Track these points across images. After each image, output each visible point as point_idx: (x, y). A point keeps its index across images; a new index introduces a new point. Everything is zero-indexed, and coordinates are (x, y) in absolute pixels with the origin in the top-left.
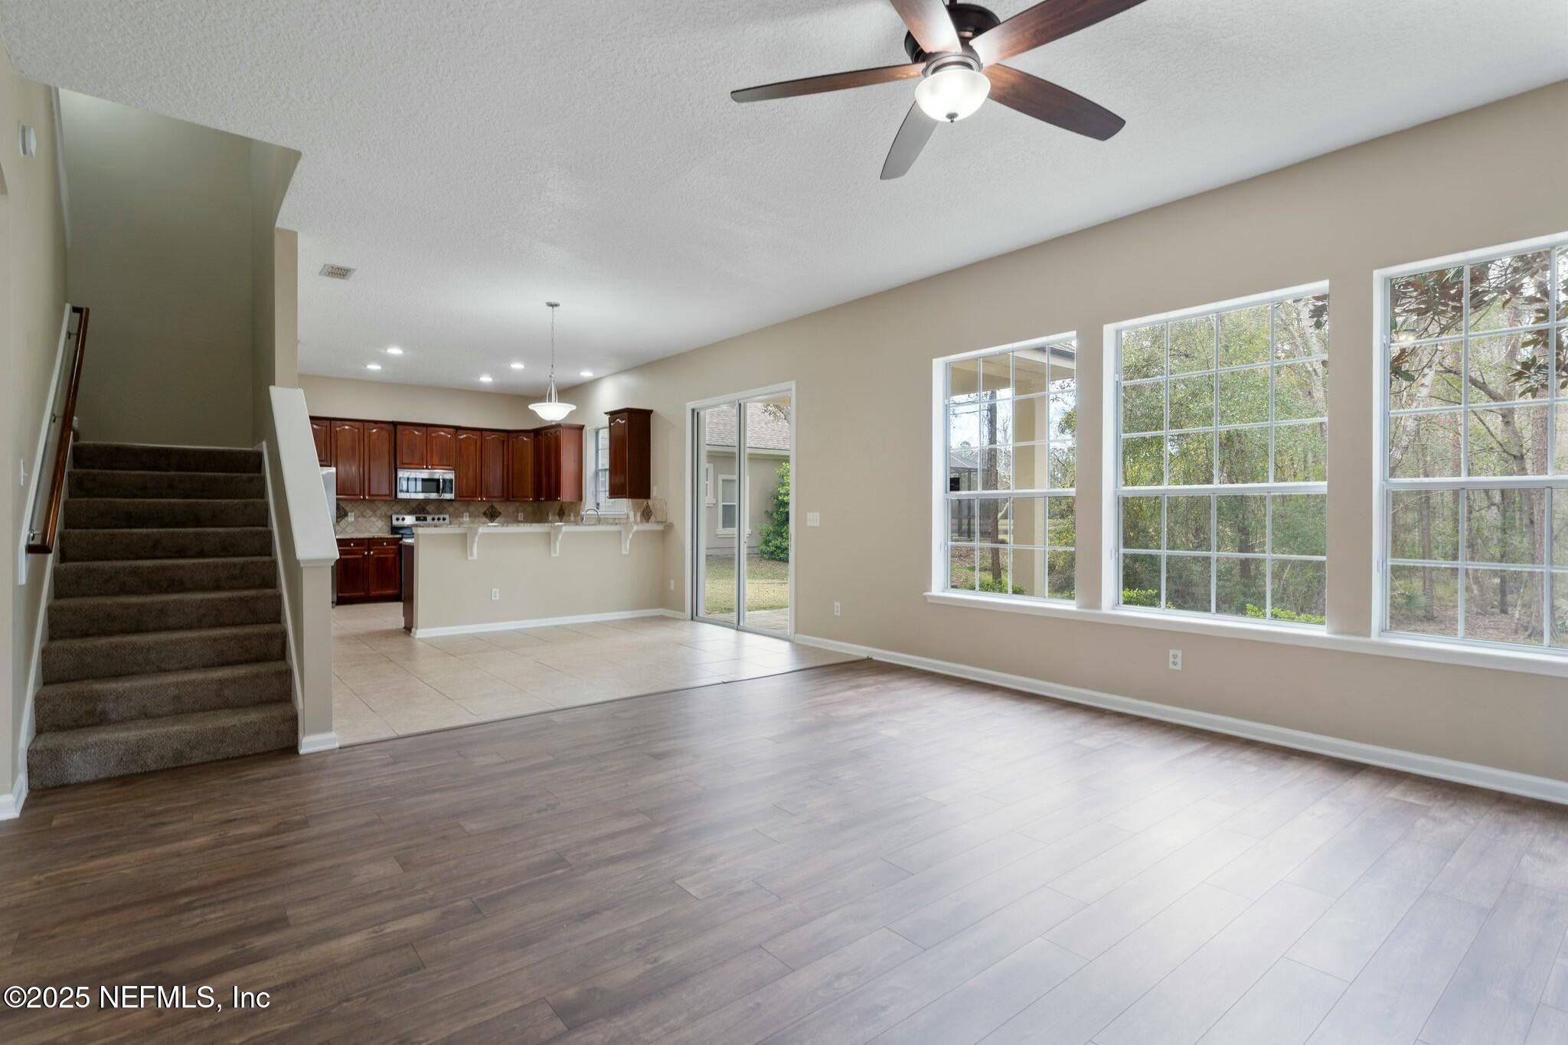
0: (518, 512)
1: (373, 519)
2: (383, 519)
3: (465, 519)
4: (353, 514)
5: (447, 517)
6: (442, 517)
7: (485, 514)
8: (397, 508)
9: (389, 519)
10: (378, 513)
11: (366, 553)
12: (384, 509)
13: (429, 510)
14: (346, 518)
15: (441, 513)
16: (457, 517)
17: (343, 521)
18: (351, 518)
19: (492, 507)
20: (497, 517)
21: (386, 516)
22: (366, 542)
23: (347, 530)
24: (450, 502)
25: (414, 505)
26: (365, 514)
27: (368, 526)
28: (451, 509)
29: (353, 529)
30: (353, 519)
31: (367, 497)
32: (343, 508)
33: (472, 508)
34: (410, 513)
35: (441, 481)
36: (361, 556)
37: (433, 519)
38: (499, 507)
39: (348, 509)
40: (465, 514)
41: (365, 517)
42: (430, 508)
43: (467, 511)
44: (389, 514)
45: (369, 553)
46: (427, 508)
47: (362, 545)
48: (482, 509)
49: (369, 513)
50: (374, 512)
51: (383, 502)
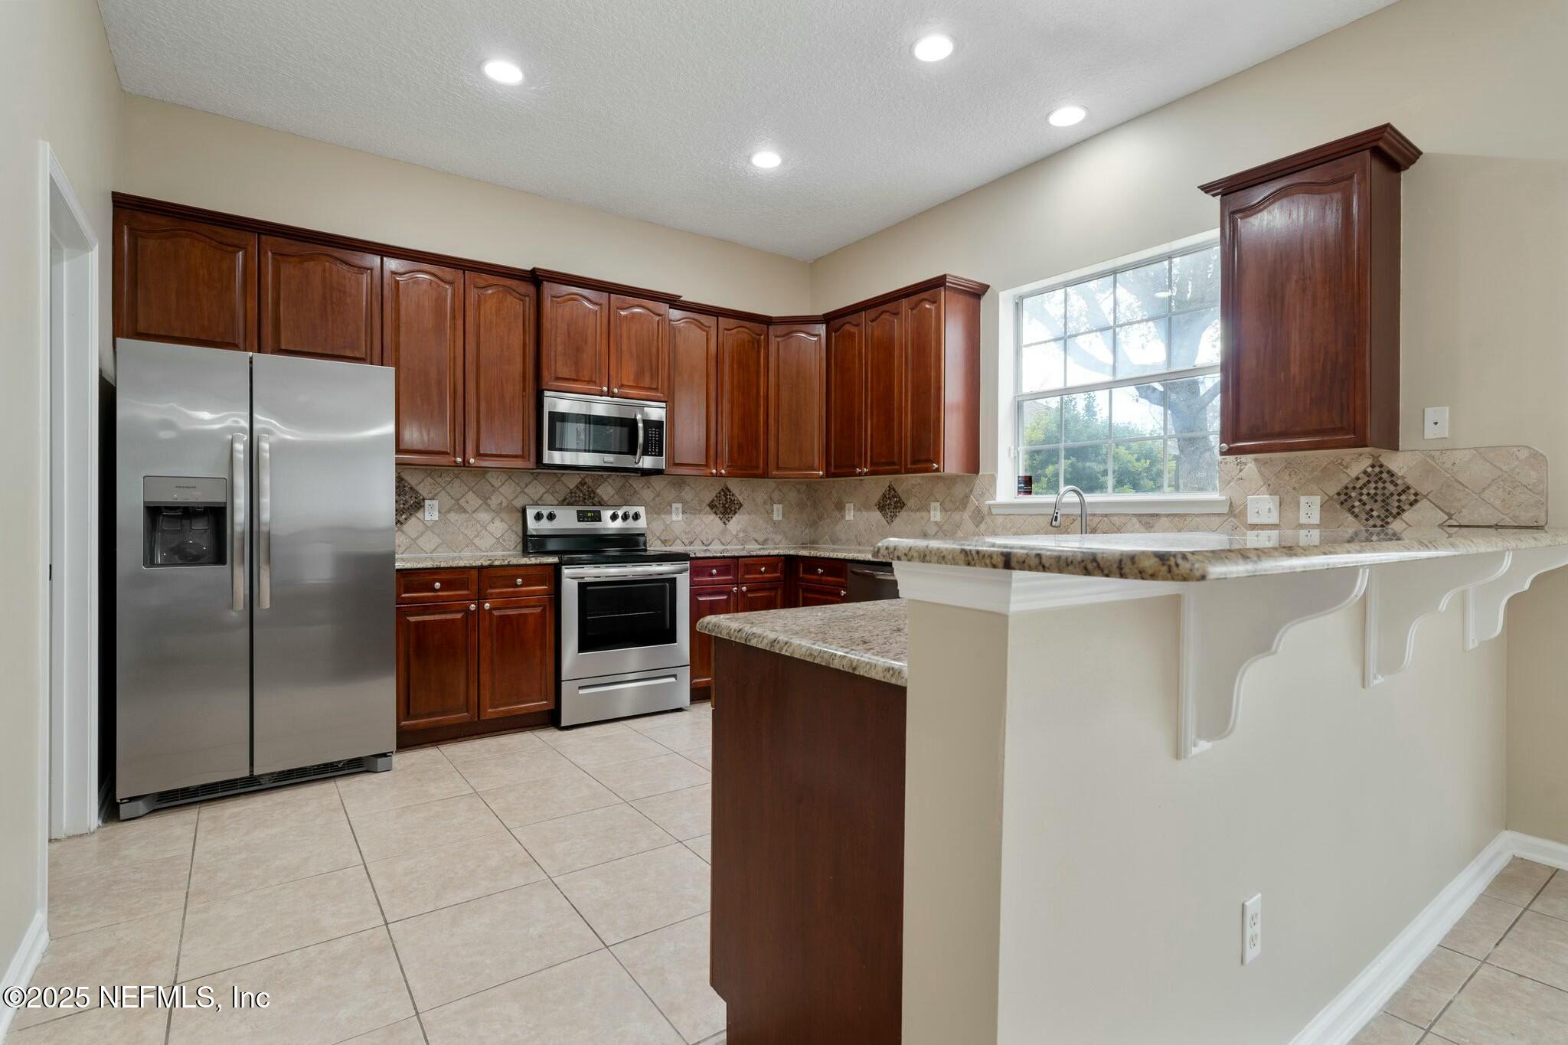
0: (773, 502)
1: (484, 516)
2: (504, 515)
3: (674, 518)
4: (436, 503)
5: (641, 510)
6: (632, 510)
7: (712, 506)
8: (536, 489)
9: (520, 515)
10: (494, 502)
11: (473, 607)
12: (507, 492)
13: (605, 498)
14: (419, 515)
15: (626, 504)
16: (659, 513)
17: (413, 520)
18: (431, 513)
19: (726, 491)
20: (735, 513)
21: (510, 508)
22: (474, 574)
23: (420, 542)
24: (644, 479)
25: (572, 481)
26: (462, 502)
27: (471, 533)
28: (647, 494)
29: (437, 540)
30: (436, 516)
31: (472, 461)
32: (411, 488)
33: (688, 494)
34: (565, 502)
35: (641, 425)
36: (459, 616)
37: (614, 517)
38: (737, 487)
39: (423, 490)
40: (674, 505)
41: (465, 511)
42: (605, 491)
43: (679, 500)
44: (519, 503)
45: (480, 606)
46: (599, 491)
47: (464, 585)
48: (709, 495)
49: (472, 500)
50: (485, 499)
51: (504, 477)
